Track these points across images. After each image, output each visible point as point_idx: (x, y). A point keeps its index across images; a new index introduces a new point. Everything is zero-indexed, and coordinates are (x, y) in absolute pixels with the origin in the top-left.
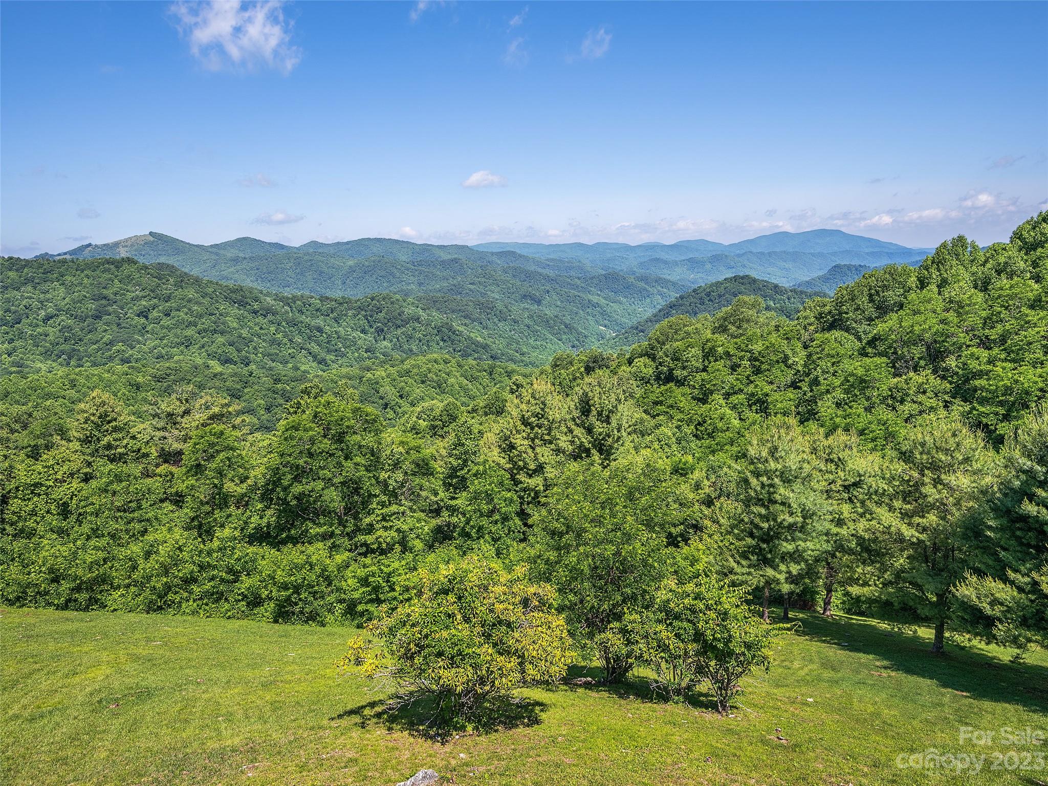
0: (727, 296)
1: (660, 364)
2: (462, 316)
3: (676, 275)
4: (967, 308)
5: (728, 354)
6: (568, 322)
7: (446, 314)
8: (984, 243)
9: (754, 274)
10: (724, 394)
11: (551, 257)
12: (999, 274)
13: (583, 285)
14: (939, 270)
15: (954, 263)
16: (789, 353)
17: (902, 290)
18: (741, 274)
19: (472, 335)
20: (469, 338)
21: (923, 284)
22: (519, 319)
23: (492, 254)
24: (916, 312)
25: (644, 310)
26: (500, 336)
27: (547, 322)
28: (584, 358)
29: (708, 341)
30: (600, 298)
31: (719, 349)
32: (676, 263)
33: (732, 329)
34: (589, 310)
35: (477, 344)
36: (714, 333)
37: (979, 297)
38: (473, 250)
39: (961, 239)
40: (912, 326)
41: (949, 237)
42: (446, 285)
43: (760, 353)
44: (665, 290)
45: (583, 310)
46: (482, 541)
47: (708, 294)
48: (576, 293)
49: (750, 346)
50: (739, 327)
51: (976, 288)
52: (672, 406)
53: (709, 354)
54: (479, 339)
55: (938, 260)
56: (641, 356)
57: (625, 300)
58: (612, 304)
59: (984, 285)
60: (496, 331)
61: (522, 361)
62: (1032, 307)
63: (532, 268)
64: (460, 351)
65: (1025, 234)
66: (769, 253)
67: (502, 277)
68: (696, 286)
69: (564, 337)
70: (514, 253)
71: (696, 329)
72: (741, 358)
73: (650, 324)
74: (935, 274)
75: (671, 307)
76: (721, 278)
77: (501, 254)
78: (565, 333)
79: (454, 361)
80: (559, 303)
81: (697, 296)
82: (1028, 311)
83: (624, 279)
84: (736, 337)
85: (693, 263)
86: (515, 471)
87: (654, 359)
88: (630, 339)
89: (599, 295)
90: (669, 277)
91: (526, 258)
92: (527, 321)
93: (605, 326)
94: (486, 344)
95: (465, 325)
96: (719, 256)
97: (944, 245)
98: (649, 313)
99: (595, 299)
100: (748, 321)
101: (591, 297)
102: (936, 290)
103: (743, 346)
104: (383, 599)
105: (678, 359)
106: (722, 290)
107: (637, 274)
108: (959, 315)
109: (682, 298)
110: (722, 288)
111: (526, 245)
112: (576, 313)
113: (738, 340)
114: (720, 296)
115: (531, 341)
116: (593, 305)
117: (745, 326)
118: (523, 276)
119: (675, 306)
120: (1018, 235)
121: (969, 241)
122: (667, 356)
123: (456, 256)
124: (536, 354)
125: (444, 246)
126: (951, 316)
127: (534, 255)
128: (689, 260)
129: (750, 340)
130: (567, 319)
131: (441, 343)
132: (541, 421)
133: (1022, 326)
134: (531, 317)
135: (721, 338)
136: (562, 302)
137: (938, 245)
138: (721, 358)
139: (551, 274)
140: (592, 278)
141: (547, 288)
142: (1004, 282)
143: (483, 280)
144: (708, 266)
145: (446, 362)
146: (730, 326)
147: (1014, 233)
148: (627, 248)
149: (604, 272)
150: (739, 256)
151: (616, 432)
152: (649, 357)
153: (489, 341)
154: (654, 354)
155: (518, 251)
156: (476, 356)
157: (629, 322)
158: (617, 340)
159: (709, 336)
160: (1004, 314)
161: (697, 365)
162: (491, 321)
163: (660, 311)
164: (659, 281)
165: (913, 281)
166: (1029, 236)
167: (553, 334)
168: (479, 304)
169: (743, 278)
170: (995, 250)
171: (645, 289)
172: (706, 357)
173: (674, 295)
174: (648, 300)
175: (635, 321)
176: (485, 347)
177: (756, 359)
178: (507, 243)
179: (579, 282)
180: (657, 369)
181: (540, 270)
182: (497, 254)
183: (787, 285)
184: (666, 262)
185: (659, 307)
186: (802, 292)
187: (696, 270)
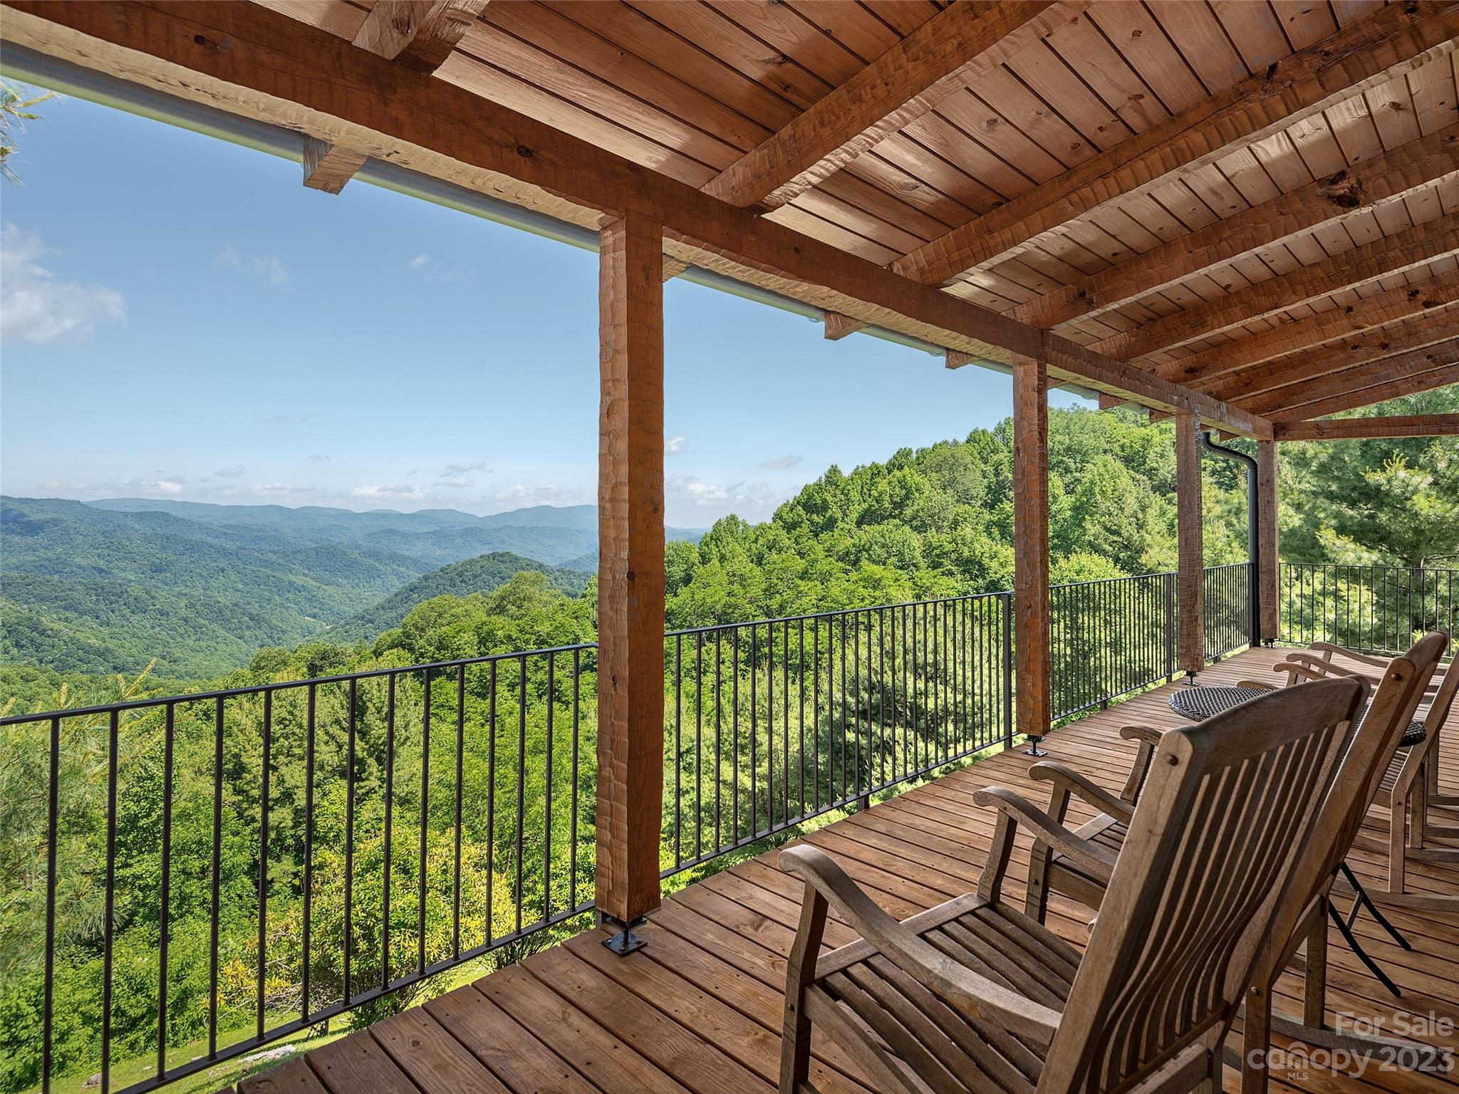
0: (484, 576)
1: (422, 655)
2: (59, 607)
3: (416, 550)
4: (749, 581)
5: (509, 637)
6: (255, 612)
7: (26, 603)
8: (753, 522)
9: (514, 552)
10: (509, 686)
11: (227, 522)
12: (770, 550)
13: (281, 561)
14: (717, 547)
15: (730, 539)
16: (580, 633)
17: (685, 566)
18: (501, 551)
19: (78, 635)
20: (73, 640)
21: (705, 560)
22: (170, 609)
23: (126, 515)
24: (706, 585)
25: (374, 595)
26: (134, 635)
27: (219, 614)
28: (306, 655)
29: (484, 623)
30: (308, 579)
31: (499, 632)
32: (417, 536)
33: (512, 609)
34: (290, 596)
35: (88, 650)
36: (489, 615)
37: (757, 571)
38: (89, 508)
39: (733, 517)
40: (704, 599)
41: (723, 516)
42: (31, 558)
43: (548, 634)
44: (402, 569)
45: (279, 595)
46: (189, 918)
47: (460, 574)
48: (270, 572)
49: (535, 628)
50: (519, 607)
51: (752, 562)
52: (442, 706)
53: (485, 639)
54: (92, 641)
55: (715, 538)
56: (390, 648)
57: (345, 582)
58: (325, 587)
59: (759, 561)
60: (126, 629)
61: (173, 672)
62: (802, 578)
63: (198, 536)
64: (52, 662)
65: (785, 516)
66: (531, 528)
67: (142, 549)
68: (444, 565)
69: (247, 633)
70: (167, 515)
71: (466, 611)
72: (527, 642)
73: (382, 612)
74: (715, 551)
75: (411, 590)
76: (476, 555)
77: (141, 516)
78: (248, 628)
79: (43, 677)
80: (240, 586)
81: (446, 576)
82: (799, 582)
83: (345, 554)
84: (517, 619)
85: (440, 536)
86: (245, 805)
87: (411, 650)
88: (353, 632)
89: (306, 576)
90: (407, 553)
91: (186, 523)
92: (183, 613)
93: (314, 617)
94: (107, 649)
95: (66, 620)
96: (472, 530)
97: (719, 523)
98: (381, 598)
99: (299, 580)
100: (530, 599)
101: (292, 578)
102: (718, 564)
103: (527, 628)
104: (25, 1037)
105: (446, 648)
106: (478, 570)
107: (364, 549)
108: (744, 587)
109: (426, 578)
110: (478, 567)
111: (185, 505)
112: (269, 600)
113: (520, 622)
114: (475, 577)
115: (190, 642)
116: (296, 589)
117: (526, 604)
118: (180, 548)
119: (416, 588)
120: (778, 516)
121: (740, 519)
122: (431, 645)
123: (55, 516)
124: (197, 660)
125: (32, 500)
126: (736, 587)
127: (201, 520)
128: (435, 533)
129: (534, 620)
130: (254, 608)
131: (14, 651)
132: (287, 729)
133: (797, 597)
134: (191, 606)
135: (498, 620)
136: (246, 584)
137: (714, 523)
138: (502, 642)
139: (230, 545)
140: (295, 553)
141: (222, 565)
142: (774, 556)
143: (106, 552)
144: (459, 541)
145: (25, 679)
146: (509, 606)
147: (775, 515)
148: (349, 515)
149: (314, 546)
150: (496, 530)
151: (403, 731)
152: (404, 649)
153: (111, 644)
154: (411, 644)
155: (174, 513)
156: (85, 667)
157: (350, 611)
158: (333, 634)
159: (485, 619)
160: (781, 587)
161: (472, 653)
162: (117, 613)
163: (396, 595)
164: (393, 557)
165: (695, 557)
166: (789, 518)
167: (230, 630)
168: (99, 591)
169: (502, 555)
170: (762, 528)
171: (374, 568)
172: (482, 642)
173: (414, 576)
174: (379, 582)
175: (360, 609)
176: (103, 654)
177: (544, 642)
178: (154, 501)
179: (274, 558)
180: (417, 661)
181: (209, 540)
182: (133, 515)
183: (552, 565)
184: (402, 534)
185: (394, 590)
186: (570, 572)
187: (443, 545)
